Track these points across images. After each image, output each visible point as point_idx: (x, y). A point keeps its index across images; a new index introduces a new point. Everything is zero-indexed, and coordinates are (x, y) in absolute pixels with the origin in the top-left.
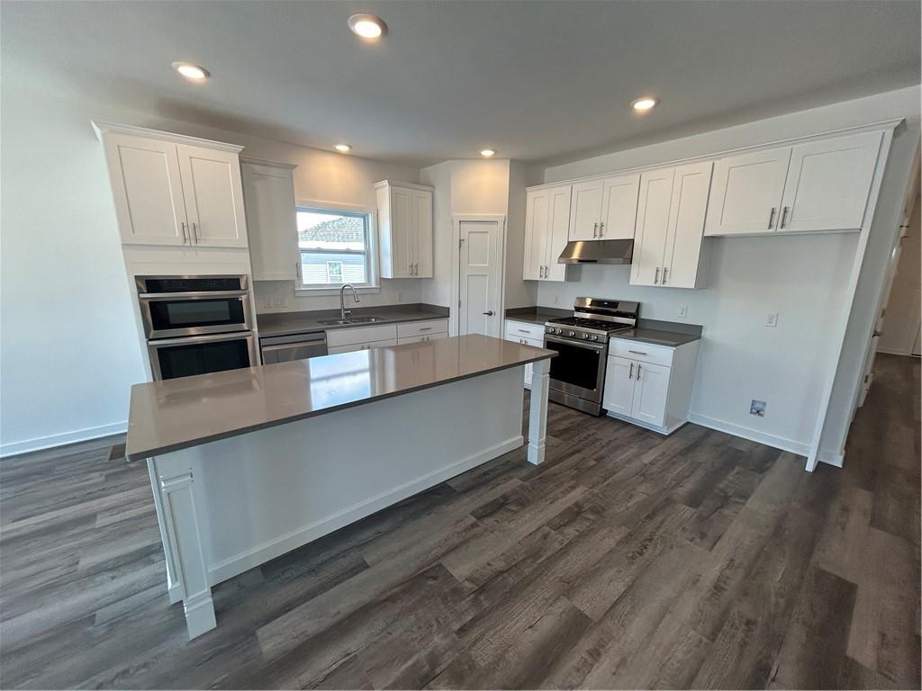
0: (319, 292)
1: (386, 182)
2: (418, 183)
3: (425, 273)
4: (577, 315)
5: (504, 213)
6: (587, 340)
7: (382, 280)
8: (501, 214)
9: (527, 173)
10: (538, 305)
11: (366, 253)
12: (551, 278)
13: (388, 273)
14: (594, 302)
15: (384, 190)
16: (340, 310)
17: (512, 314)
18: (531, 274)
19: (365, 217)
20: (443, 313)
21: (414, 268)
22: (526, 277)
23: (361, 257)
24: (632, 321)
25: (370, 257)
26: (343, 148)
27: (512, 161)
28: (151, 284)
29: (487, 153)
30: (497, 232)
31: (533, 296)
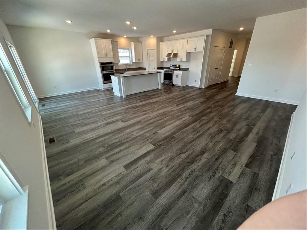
0: (122, 65)
1: (133, 42)
2: (139, 42)
3: (141, 61)
4: (170, 68)
5: (156, 48)
6: (170, 72)
7: (133, 63)
8: (155, 48)
9: (160, 40)
10: (164, 67)
11: (129, 57)
12: (165, 61)
13: (134, 61)
14: (173, 65)
15: (133, 44)
16: (126, 69)
17: (158, 68)
18: (162, 60)
19: (129, 49)
20: (145, 69)
21: (139, 59)
22: (161, 61)
23: (128, 58)
24: (179, 68)
25: (130, 57)
26: (125, 37)
27: (157, 37)
28: (102, 63)
29: (152, 36)
30: (155, 52)
31: (163, 65)
